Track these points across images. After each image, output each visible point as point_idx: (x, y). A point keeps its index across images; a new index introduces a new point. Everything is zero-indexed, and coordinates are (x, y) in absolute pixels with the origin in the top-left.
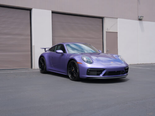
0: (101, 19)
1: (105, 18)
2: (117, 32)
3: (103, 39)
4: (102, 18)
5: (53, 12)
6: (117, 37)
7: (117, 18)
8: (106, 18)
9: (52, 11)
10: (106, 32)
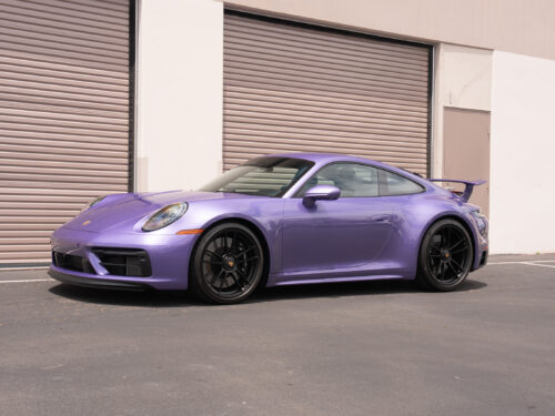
0: (425, 53)
1: (442, 45)
2: (488, 113)
3: (429, 138)
4: (429, 48)
5: (230, 12)
6: (489, 135)
7: (492, 50)
9: (226, 5)
10: (446, 108)
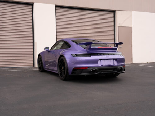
1: (117, 11)
2: (131, 27)
4: (114, 11)
5: (57, 7)
7: (132, 11)
8: (119, 11)
9: (56, 5)
10: (119, 27)
